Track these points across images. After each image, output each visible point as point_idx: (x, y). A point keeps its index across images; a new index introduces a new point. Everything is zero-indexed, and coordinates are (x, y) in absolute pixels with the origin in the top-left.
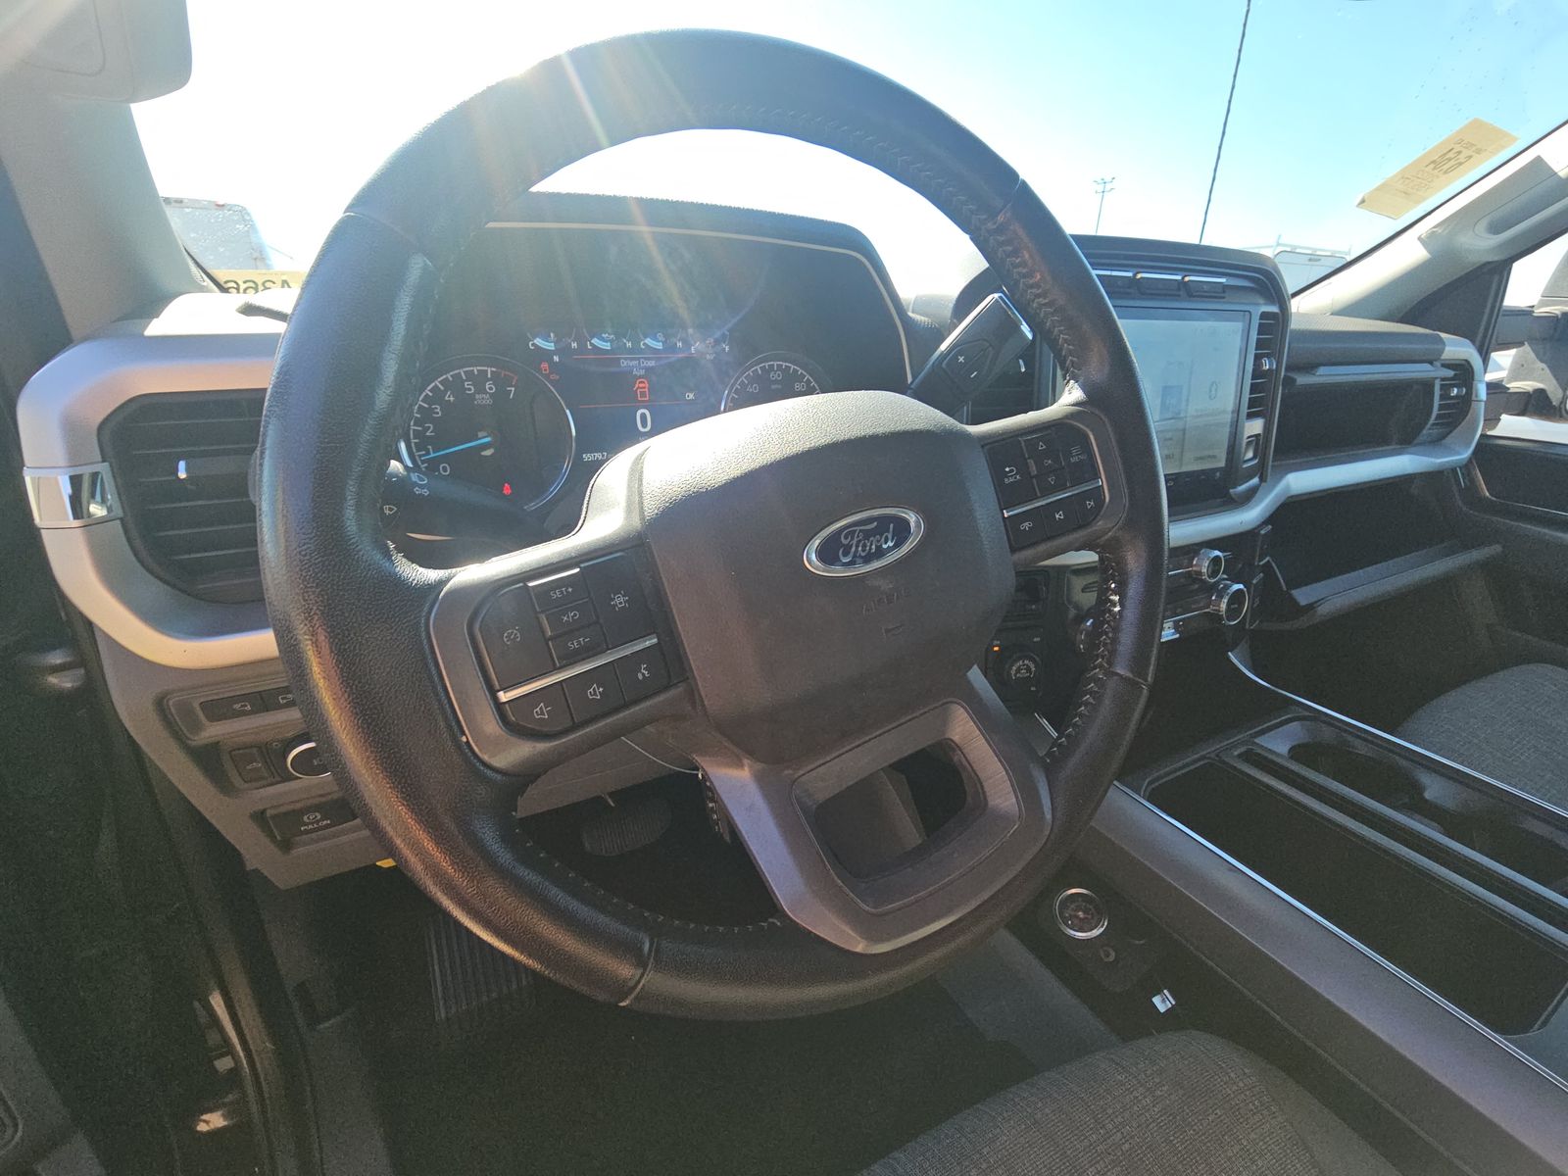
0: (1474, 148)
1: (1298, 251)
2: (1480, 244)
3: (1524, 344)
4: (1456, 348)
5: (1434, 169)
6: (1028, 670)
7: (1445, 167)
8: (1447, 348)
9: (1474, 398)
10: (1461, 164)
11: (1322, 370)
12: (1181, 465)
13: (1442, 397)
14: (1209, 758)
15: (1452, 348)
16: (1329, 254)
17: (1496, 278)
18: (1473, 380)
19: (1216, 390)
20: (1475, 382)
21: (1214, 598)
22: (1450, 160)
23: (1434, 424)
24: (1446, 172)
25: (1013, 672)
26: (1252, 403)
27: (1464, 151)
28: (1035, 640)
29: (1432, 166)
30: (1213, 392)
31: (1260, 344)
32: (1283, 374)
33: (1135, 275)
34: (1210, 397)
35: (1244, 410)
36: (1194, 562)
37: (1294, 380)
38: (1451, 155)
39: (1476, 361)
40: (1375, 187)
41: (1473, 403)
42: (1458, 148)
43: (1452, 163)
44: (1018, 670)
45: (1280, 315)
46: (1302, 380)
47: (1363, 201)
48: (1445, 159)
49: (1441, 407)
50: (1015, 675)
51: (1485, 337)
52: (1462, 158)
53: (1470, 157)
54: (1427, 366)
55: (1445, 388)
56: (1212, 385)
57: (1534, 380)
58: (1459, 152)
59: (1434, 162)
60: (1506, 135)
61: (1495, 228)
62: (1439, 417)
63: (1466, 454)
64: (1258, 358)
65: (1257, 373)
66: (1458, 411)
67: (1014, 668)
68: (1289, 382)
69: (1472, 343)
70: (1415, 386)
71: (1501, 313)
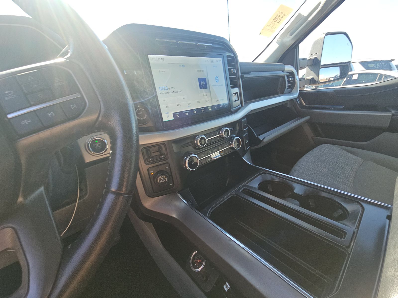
0: (283, 14)
2: (288, 39)
3: (306, 67)
4: (289, 68)
5: (275, 22)
6: (164, 179)
7: (277, 21)
8: (286, 68)
9: (296, 80)
10: (281, 19)
11: (252, 73)
12: (212, 104)
13: (288, 81)
14: (232, 194)
17: (295, 50)
19: (218, 79)
20: (295, 76)
21: (231, 142)
22: (278, 18)
23: (288, 88)
24: (278, 23)
25: (158, 181)
26: (231, 83)
27: (281, 15)
28: (166, 168)
29: (274, 21)
30: (217, 80)
31: (229, 65)
32: (240, 74)
33: (178, 42)
34: (217, 81)
35: (229, 86)
36: (221, 132)
37: (243, 76)
38: (278, 17)
39: (295, 71)
41: (296, 82)
42: (279, 14)
44: (160, 180)
45: (234, 57)
46: (245, 76)
47: (260, 33)
49: (288, 83)
50: (160, 182)
51: (296, 66)
53: (282, 17)
54: (282, 72)
55: (288, 78)
56: (216, 78)
57: (311, 76)
58: (280, 16)
59: (274, 20)
60: (290, 9)
61: (291, 35)
62: (288, 86)
63: (296, 95)
64: (230, 70)
65: (230, 74)
66: (292, 84)
67: (159, 180)
69: (293, 66)
70: (281, 79)
71: (299, 60)
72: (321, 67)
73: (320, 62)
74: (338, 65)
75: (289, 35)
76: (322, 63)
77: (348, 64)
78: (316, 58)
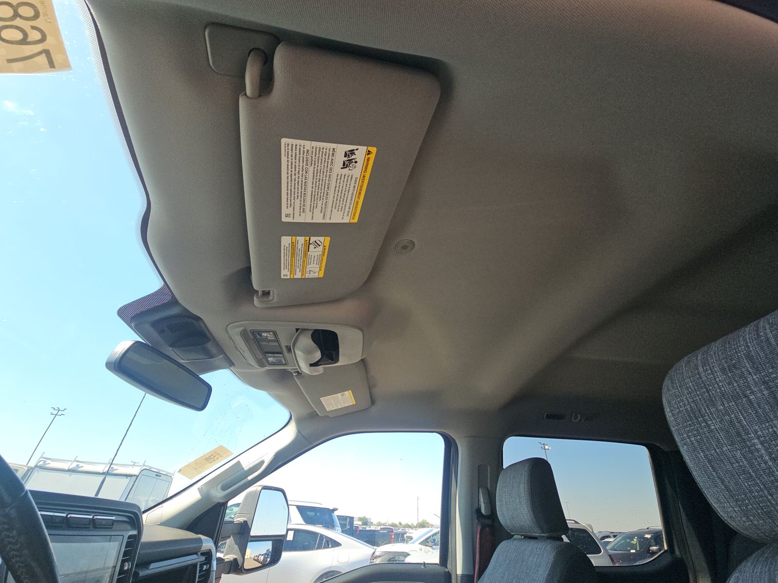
0: (219, 455)
1: (152, 470)
2: (218, 495)
3: (230, 537)
4: (207, 544)
5: (206, 461)
7: (210, 461)
8: (204, 545)
9: (211, 570)
10: (215, 460)
11: (153, 566)
13: (200, 571)
15: (206, 544)
16: (165, 473)
17: (223, 508)
18: (212, 560)
31: (125, 554)
32: (134, 570)
33: (67, 515)
37: (138, 574)
38: (212, 457)
39: (213, 548)
40: (185, 465)
41: (211, 572)
42: (214, 455)
43: (212, 460)
45: (137, 536)
46: (143, 573)
47: (180, 470)
48: (210, 458)
49: (200, 577)
51: (217, 537)
52: (215, 458)
53: (218, 458)
54: (195, 556)
55: (201, 567)
57: (233, 554)
58: (215, 456)
60: (229, 451)
61: (224, 488)
64: (123, 562)
65: (121, 572)
66: (206, 577)
68: (136, 574)
69: (213, 540)
70: (190, 568)
71: (224, 523)
72: (250, 539)
73: (250, 530)
74: (270, 538)
75: (220, 486)
76: (252, 533)
77: (282, 538)
78: (245, 522)
